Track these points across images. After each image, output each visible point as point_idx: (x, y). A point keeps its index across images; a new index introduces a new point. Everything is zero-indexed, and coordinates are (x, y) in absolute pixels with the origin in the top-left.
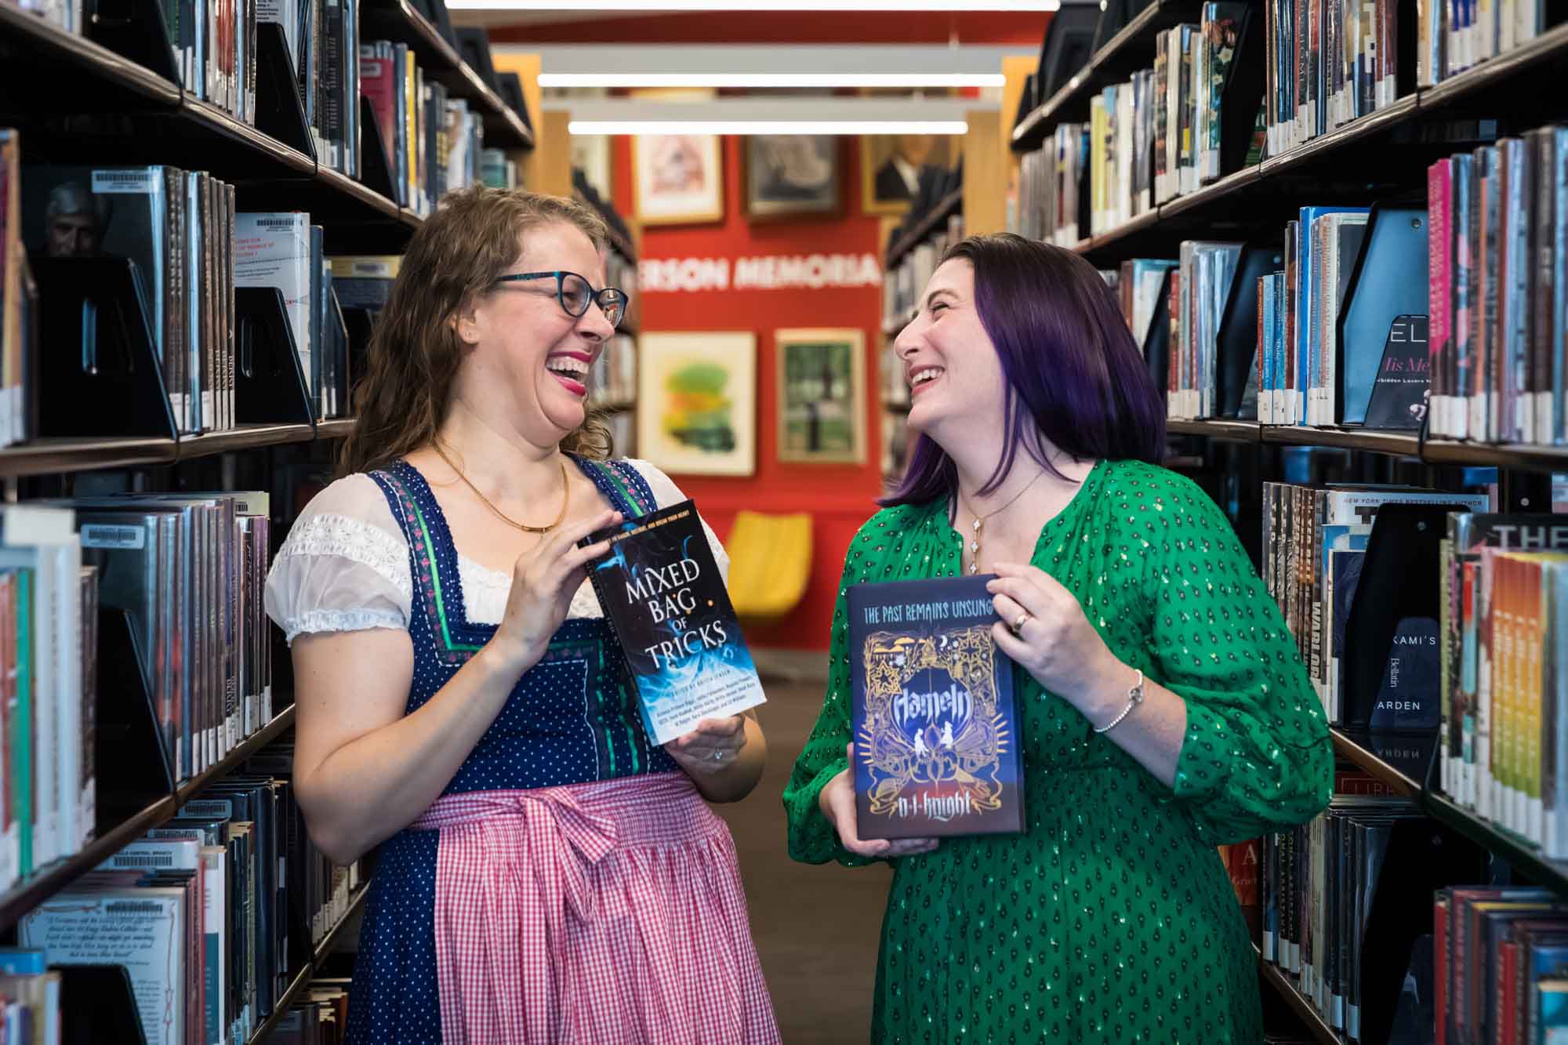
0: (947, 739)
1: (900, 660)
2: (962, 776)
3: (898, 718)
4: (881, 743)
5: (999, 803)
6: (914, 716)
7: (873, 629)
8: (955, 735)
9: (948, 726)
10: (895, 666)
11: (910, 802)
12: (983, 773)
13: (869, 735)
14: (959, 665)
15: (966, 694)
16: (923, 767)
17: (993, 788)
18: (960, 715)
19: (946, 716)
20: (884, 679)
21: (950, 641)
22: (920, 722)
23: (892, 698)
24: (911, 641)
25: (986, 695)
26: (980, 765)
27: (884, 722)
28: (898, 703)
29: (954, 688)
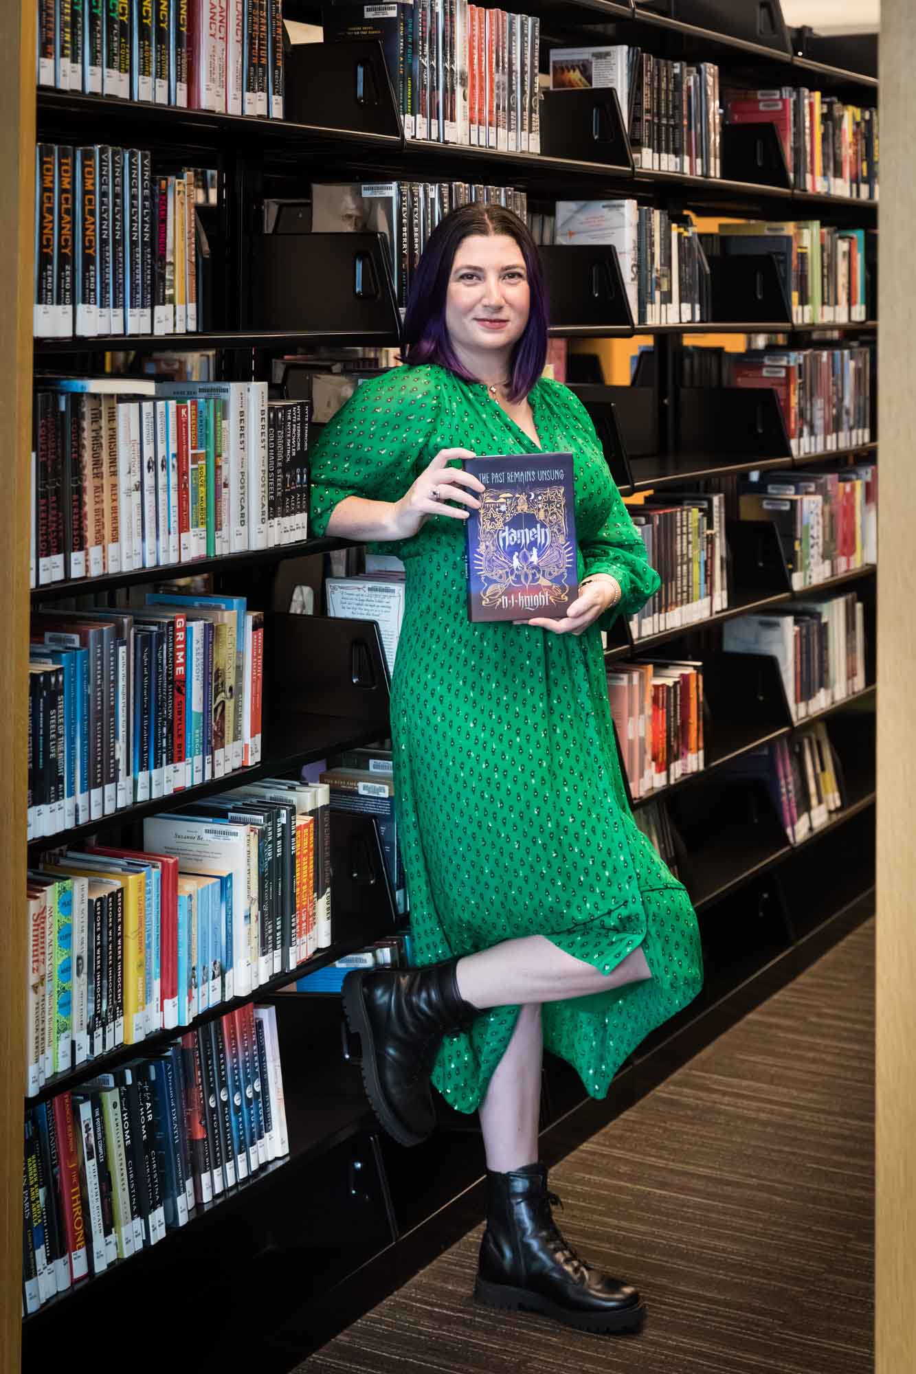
0: (534, 558)
1: (503, 508)
2: (544, 582)
3: (502, 545)
4: (490, 561)
5: (566, 598)
6: (512, 543)
8: (539, 557)
9: (535, 550)
10: (500, 511)
11: (509, 599)
12: (556, 580)
13: (482, 556)
14: (542, 511)
15: (546, 530)
16: (518, 577)
17: (564, 589)
18: (543, 542)
19: (533, 544)
20: (492, 519)
21: (536, 496)
22: (517, 547)
23: (497, 532)
24: (509, 495)
25: (559, 531)
26: (555, 574)
27: (491, 547)
28: (502, 535)
29: (538, 526)
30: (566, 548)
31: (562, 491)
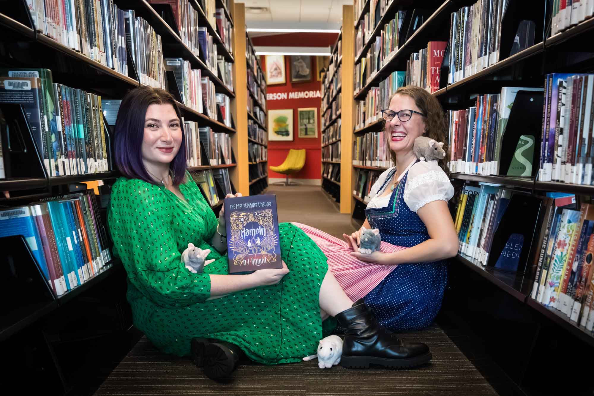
0: (258, 242)
1: (242, 220)
2: (263, 252)
3: (242, 236)
4: (237, 244)
5: (276, 260)
6: (247, 236)
7: (233, 211)
8: (261, 241)
9: (258, 238)
10: (241, 221)
11: (247, 261)
12: (270, 251)
13: (233, 242)
14: (261, 221)
15: (264, 229)
16: (251, 251)
17: (274, 256)
18: (262, 234)
19: (258, 235)
20: (237, 225)
21: (258, 214)
22: (250, 237)
23: (240, 231)
24: (245, 214)
25: (270, 229)
26: (269, 249)
27: (237, 238)
28: (242, 232)
29: (260, 227)
30: (274, 237)
31: (271, 211)
